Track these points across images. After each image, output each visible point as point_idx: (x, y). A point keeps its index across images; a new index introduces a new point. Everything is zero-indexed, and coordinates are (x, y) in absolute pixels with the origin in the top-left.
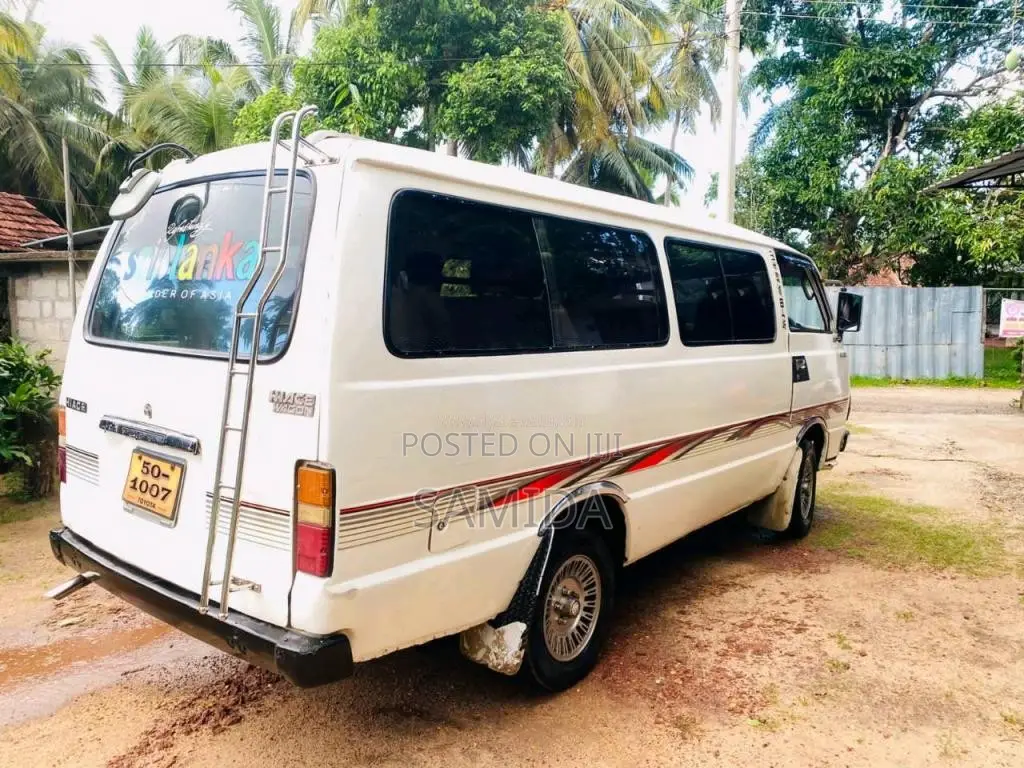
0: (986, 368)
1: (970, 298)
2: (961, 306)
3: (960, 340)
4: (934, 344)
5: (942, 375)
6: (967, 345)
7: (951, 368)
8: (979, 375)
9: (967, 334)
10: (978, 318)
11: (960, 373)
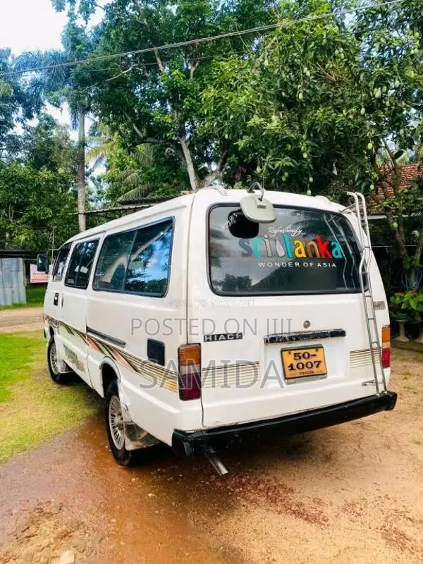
0: (27, 299)
1: (18, 263)
2: (14, 268)
3: (15, 285)
4: (4, 288)
5: (9, 303)
6: (18, 287)
7: (13, 300)
8: (25, 302)
9: (18, 282)
10: (21, 273)
11: (17, 301)
